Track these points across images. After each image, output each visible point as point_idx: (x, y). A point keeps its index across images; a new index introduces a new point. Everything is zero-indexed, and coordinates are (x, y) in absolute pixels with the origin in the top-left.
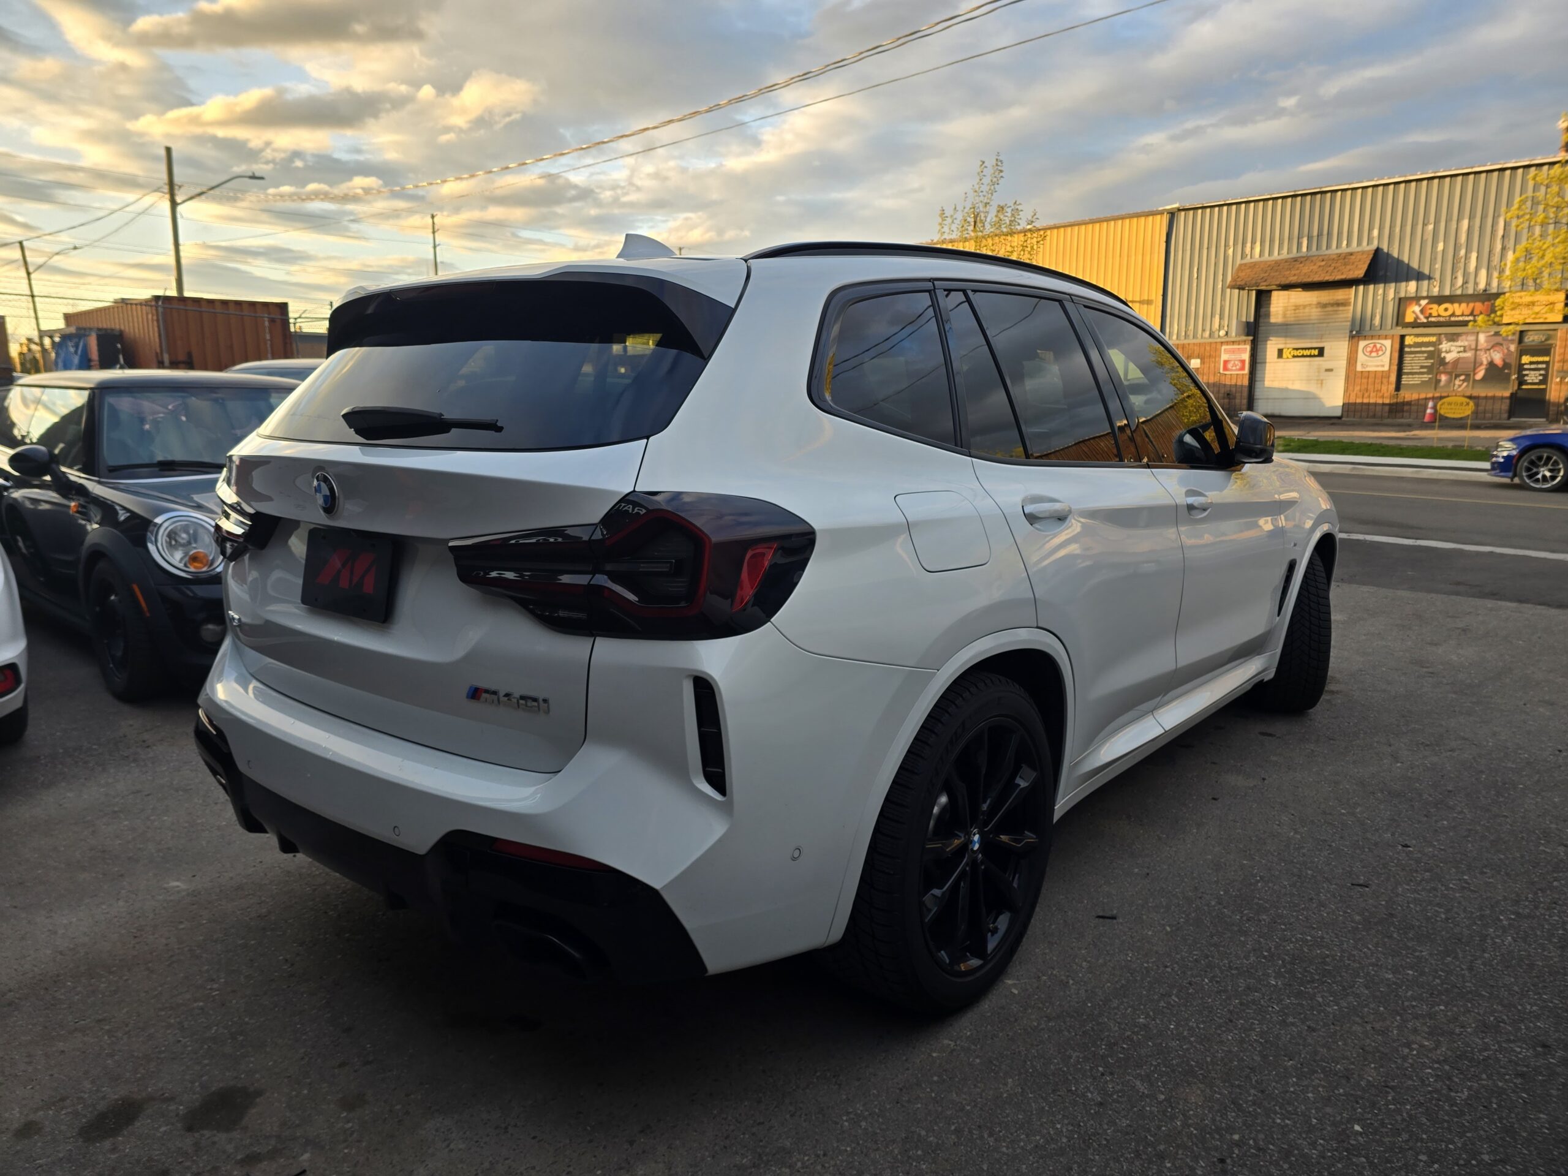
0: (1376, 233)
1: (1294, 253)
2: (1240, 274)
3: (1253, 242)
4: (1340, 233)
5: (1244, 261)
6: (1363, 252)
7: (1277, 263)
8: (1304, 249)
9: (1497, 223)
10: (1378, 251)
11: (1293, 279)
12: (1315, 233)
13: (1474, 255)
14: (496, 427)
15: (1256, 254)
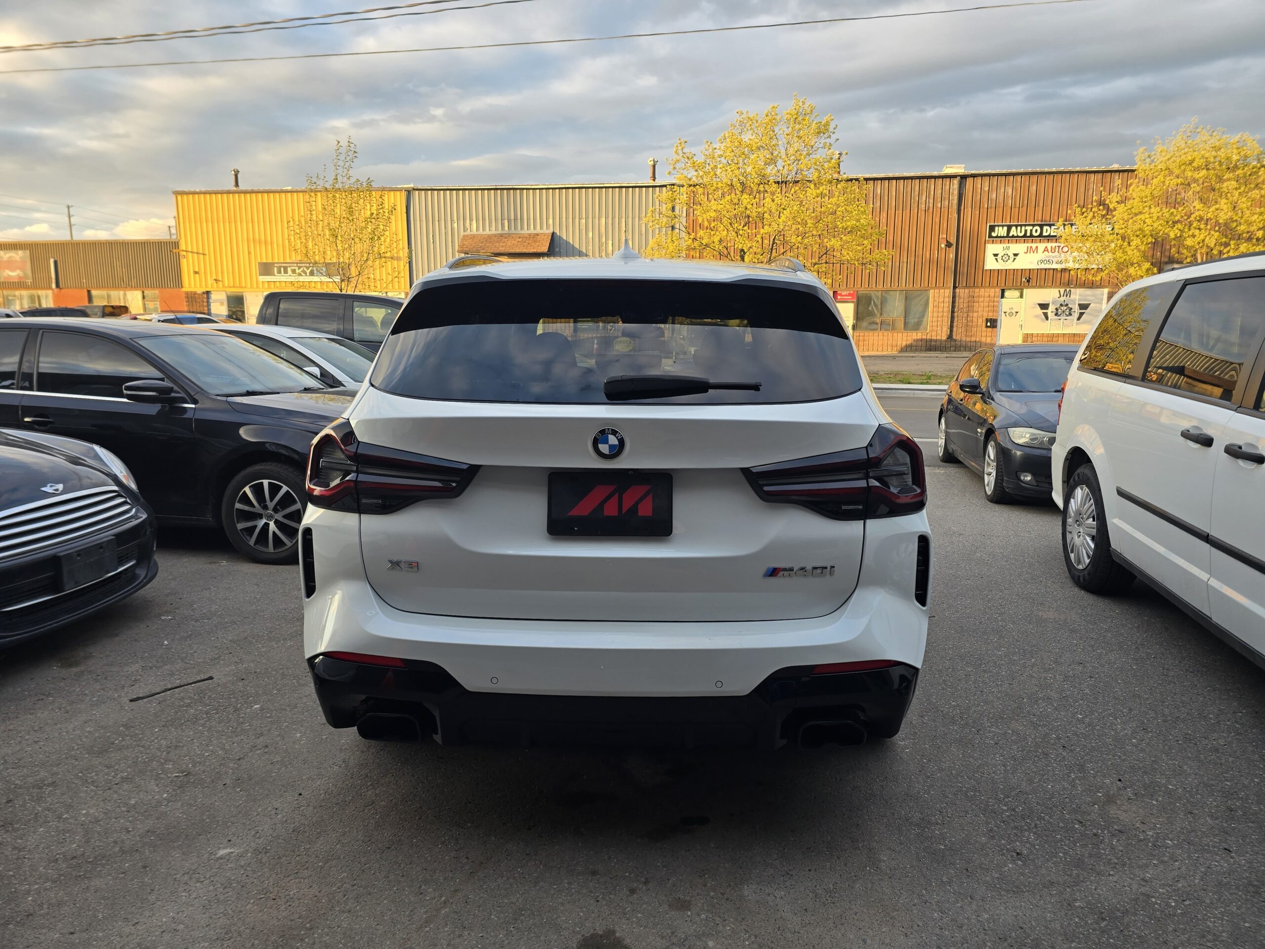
0: (551, 221)
1: (500, 231)
2: (465, 243)
3: (471, 220)
4: (528, 220)
5: (466, 233)
6: (545, 234)
7: (490, 237)
8: (506, 228)
9: (621, 222)
10: (553, 234)
11: (502, 250)
12: (512, 218)
13: (610, 242)
14: (756, 387)
15: (474, 229)
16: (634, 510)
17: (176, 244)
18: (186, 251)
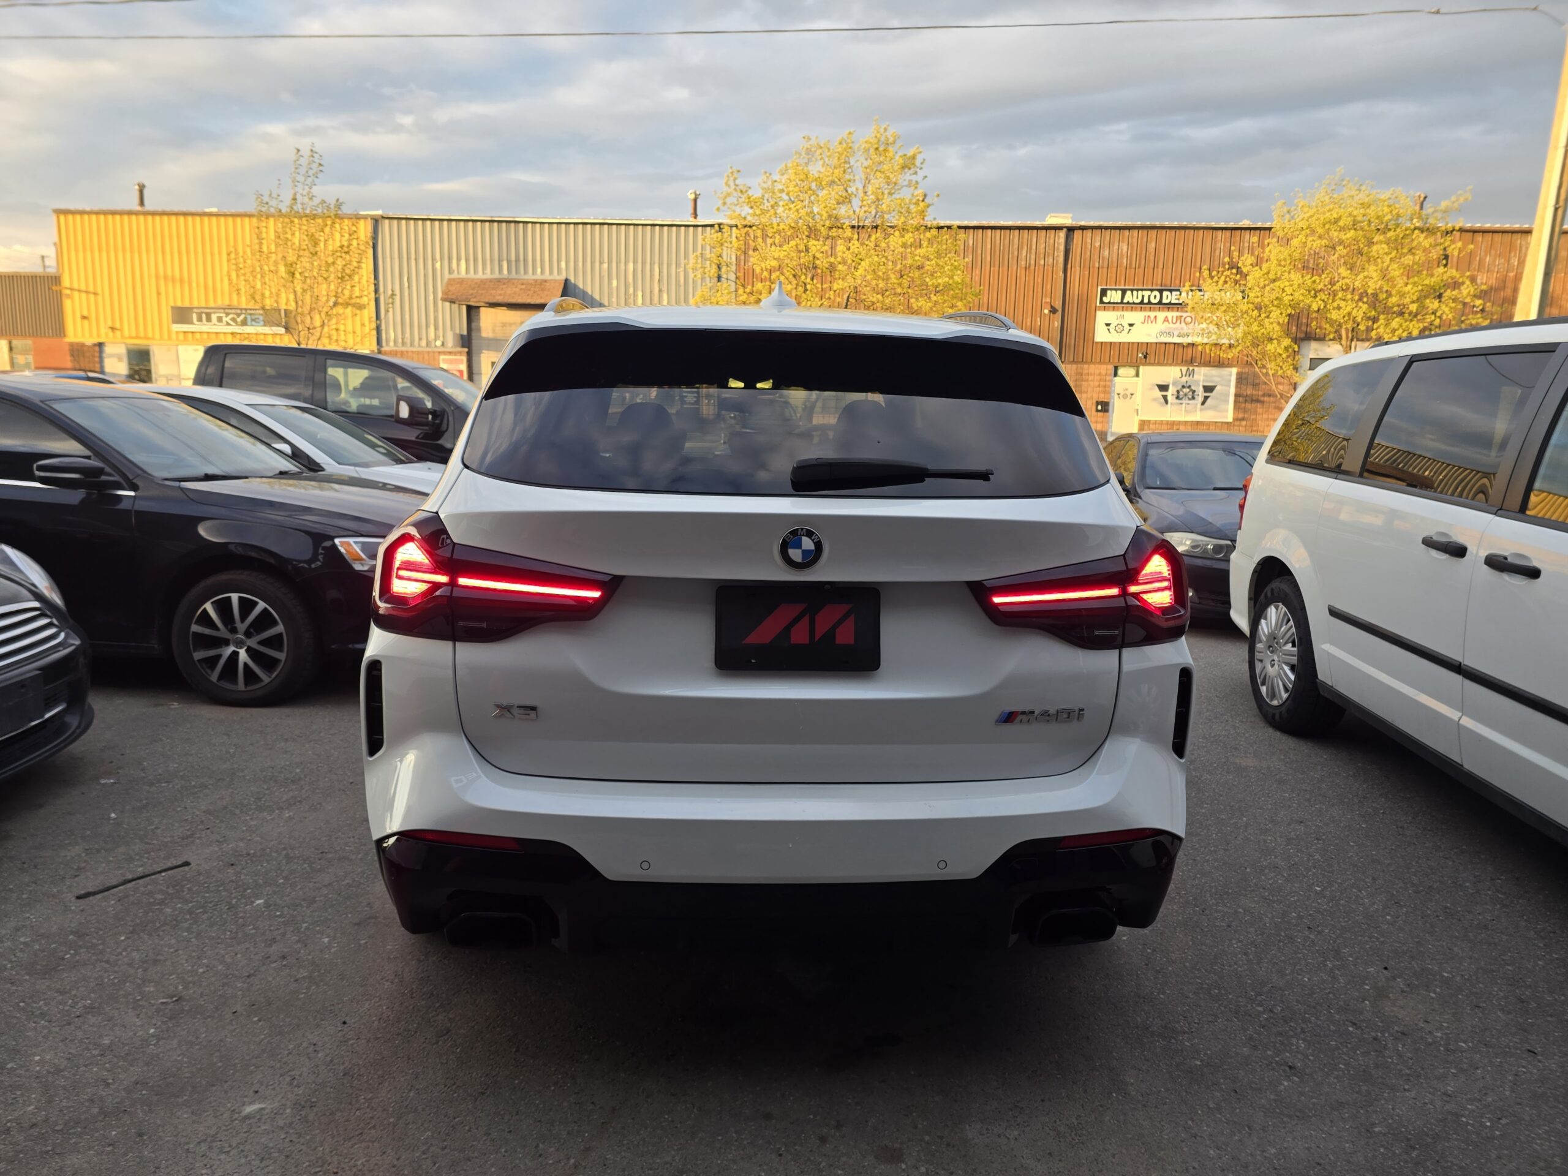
0: (563, 264)
1: (496, 275)
2: (450, 288)
3: (459, 260)
4: (534, 261)
5: (452, 276)
6: (555, 281)
7: (483, 282)
8: (505, 271)
9: (654, 269)
10: (566, 281)
11: (498, 299)
12: (513, 258)
13: (640, 294)
14: (985, 476)
15: (462, 271)
16: (830, 635)
17: (56, 280)
18: (71, 289)
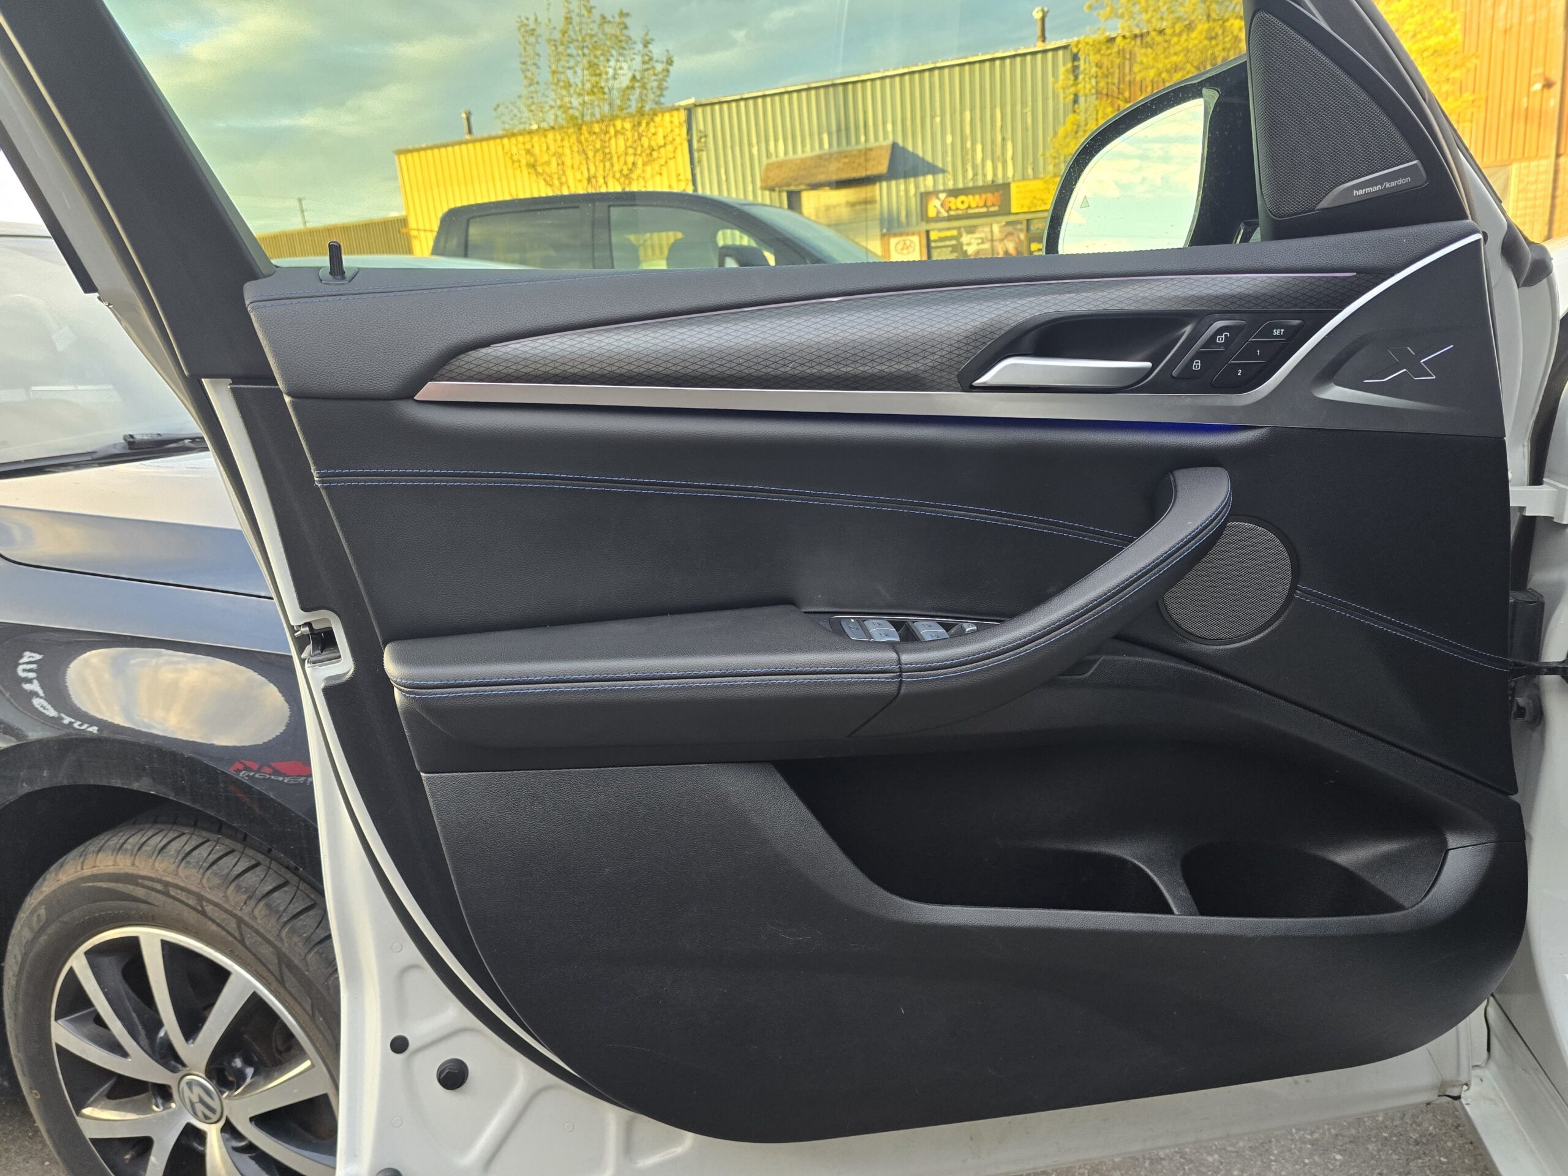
0: (889, 127)
2: (768, 175)
3: (776, 140)
4: (857, 128)
5: (770, 161)
6: (881, 147)
7: (803, 162)
8: (826, 146)
10: (894, 145)
11: (822, 178)
12: (834, 128)
13: (979, 147)
15: (780, 152)
17: (403, 222)
18: (418, 230)
